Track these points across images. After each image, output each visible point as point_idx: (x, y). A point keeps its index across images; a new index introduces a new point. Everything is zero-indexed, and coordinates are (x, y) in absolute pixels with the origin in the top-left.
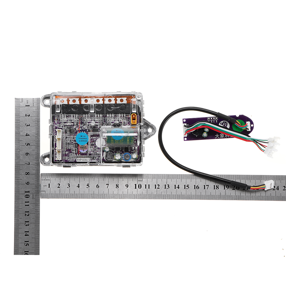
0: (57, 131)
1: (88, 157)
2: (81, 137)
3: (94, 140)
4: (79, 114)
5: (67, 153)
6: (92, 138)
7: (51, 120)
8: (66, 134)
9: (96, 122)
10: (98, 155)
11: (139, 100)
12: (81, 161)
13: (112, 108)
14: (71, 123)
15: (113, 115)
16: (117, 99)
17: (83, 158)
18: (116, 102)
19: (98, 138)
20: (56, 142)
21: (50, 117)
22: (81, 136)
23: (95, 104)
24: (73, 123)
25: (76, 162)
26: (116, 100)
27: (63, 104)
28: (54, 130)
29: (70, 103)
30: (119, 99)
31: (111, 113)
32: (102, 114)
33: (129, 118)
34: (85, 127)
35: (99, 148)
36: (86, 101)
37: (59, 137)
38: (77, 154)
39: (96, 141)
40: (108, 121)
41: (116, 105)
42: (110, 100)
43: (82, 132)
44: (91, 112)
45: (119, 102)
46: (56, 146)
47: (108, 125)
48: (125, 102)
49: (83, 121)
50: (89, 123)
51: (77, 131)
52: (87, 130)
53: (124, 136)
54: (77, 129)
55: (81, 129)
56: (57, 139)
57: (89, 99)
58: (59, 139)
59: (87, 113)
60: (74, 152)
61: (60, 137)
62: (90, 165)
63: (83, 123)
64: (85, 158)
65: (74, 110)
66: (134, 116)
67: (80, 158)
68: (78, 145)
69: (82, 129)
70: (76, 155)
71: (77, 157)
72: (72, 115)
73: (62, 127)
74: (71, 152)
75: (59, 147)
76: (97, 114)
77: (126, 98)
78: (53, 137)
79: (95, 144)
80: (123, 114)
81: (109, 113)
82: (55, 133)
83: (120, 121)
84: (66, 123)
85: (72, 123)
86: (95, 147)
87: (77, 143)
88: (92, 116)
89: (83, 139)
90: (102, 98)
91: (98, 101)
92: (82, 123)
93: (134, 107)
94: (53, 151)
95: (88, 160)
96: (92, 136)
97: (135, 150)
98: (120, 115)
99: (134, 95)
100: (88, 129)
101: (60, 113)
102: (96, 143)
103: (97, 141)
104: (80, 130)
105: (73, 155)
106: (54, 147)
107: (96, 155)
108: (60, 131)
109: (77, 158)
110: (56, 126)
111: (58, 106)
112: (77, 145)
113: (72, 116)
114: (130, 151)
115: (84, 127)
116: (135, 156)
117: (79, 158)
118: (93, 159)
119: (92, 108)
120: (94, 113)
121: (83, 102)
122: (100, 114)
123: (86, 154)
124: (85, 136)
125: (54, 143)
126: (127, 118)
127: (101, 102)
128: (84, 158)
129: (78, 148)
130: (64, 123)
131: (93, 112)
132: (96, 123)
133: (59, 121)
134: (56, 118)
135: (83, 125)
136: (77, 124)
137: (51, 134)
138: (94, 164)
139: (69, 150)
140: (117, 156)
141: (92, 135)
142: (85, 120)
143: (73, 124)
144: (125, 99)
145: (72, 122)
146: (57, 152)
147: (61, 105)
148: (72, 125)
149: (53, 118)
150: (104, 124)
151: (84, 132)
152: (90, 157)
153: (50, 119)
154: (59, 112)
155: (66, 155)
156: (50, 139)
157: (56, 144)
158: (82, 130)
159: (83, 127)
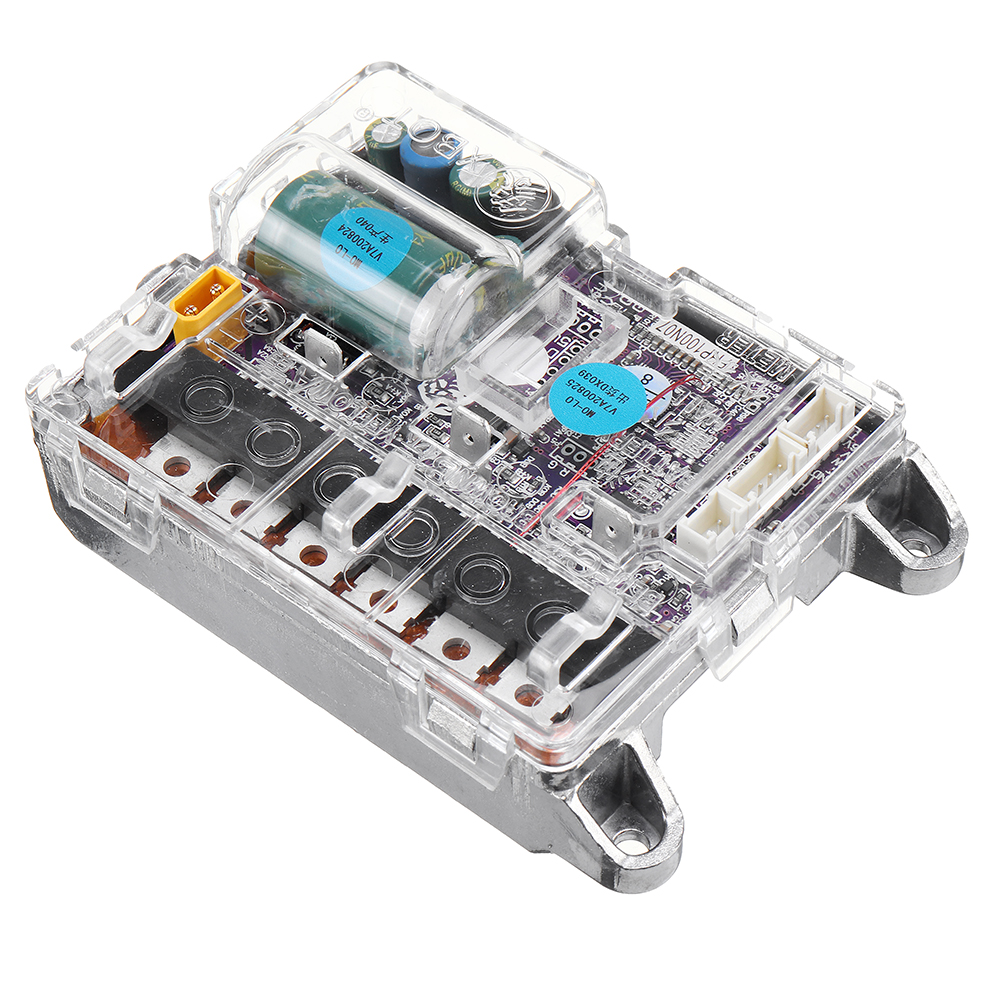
2: (594, 407)
89: (595, 394)
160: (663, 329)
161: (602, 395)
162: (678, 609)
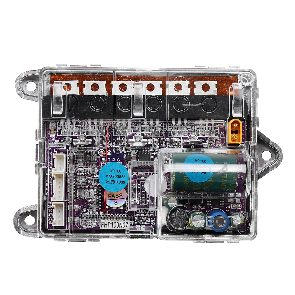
0: (54, 157)
1: (125, 218)
2: (112, 174)
3: (141, 179)
4: (105, 118)
5: (77, 207)
6: (135, 174)
7: (40, 132)
8: (75, 164)
9: (145, 138)
10: (150, 214)
11: (247, 88)
12: (110, 228)
13: (184, 105)
14: (88, 140)
15: (185, 122)
16: (195, 83)
17: (114, 221)
18: (192, 91)
19: (150, 174)
20: (51, 181)
21: (40, 125)
22: (112, 171)
23: (144, 96)
24: (91, 138)
25: (97, 230)
26: (192, 86)
27: (69, 95)
28: (47, 154)
29: (84, 92)
30: (199, 84)
31: (182, 117)
32: (160, 119)
33: (223, 130)
34: (120, 149)
35: (152, 198)
36: (123, 87)
37: (59, 172)
38: (101, 213)
39: (145, 180)
40: (174, 134)
41: (193, 98)
42: (178, 87)
43: (114, 160)
44: (135, 114)
45: (199, 91)
46: (52, 195)
47: (172, 143)
48: (213, 90)
49: (115, 134)
50: (130, 140)
51: (101, 158)
52: (125, 155)
53: (214, 174)
54: (102, 153)
55: (109, 153)
56: (55, 177)
57: (129, 84)
58: (59, 176)
59: (127, 116)
60: (94, 206)
61: (63, 172)
62: (132, 237)
63: (116, 139)
64: (119, 221)
65: (96, 110)
66: (236, 125)
67: (108, 221)
68: (103, 190)
69: (112, 152)
70: (99, 213)
71: (101, 218)
72: (90, 121)
73: (67, 148)
74: (88, 207)
75: (58, 195)
76: (148, 119)
77: (216, 82)
78: (45, 172)
79: (144, 187)
80: (210, 119)
81: (177, 116)
82: (50, 160)
83: (200, 136)
84: (76, 137)
85: (89, 138)
86: (144, 194)
87: (100, 186)
88: (137, 124)
89: (116, 178)
90: (161, 82)
91: (150, 88)
92: (112, 139)
93: (236, 104)
94: (45, 203)
95: (127, 225)
96: (135, 170)
97: (236, 203)
98: (201, 122)
99: (235, 76)
100: (127, 153)
101: (63, 115)
102: (146, 186)
103: (148, 181)
104: (109, 156)
105: (91, 212)
106: (48, 194)
107: (145, 214)
108: (61, 158)
109: (102, 221)
110: (52, 145)
111: (58, 99)
112: (101, 191)
113: (90, 123)
114: (225, 206)
115: (119, 147)
116: (237, 219)
117: (106, 221)
118: (138, 223)
119: (136, 104)
120: (143, 117)
121: (116, 91)
122: (154, 119)
123: (121, 211)
124: (120, 171)
125: (48, 185)
126: (217, 128)
127: (158, 91)
128: (116, 221)
129: (102, 198)
130: (72, 137)
131: (141, 114)
132: (146, 140)
133: (60, 133)
134: (52, 128)
135: (114, 143)
136: (101, 142)
137: (41, 165)
138: (142, 235)
139: (82, 202)
140: (196, 220)
141: (137, 166)
142: (119, 133)
143: (91, 140)
144: (212, 84)
145: (90, 135)
146: (54, 206)
147: (64, 97)
148: (90, 143)
149: (46, 127)
150: (164, 142)
151: (116, 160)
152: (131, 218)
153: (38, 128)
154: (60, 113)
155: (75, 214)
156: (37, 176)
157: (51, 187)
158: (114, 157)
159: (114, 150)
160: (126, 224)
161: (114, 179)
162: (55, 141)
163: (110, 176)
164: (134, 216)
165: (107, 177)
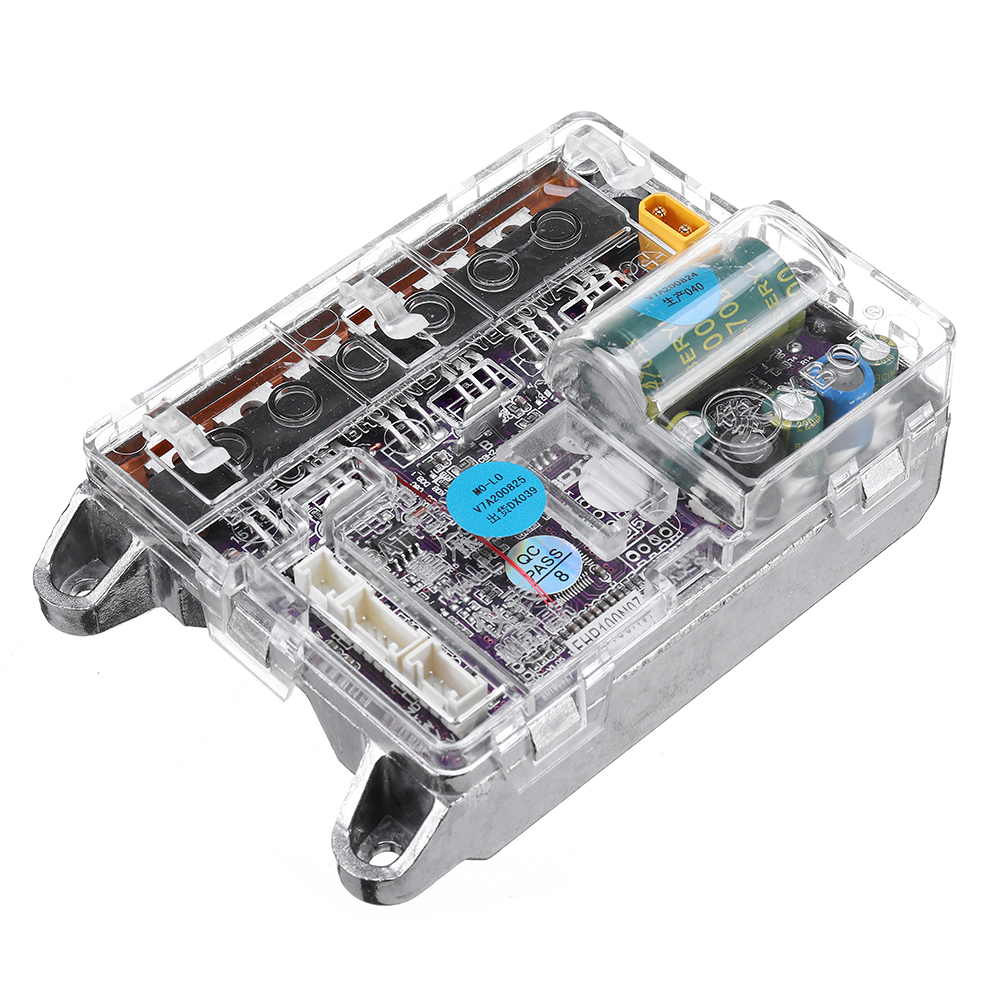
1: (621, 593)
2: (485, 496)
17: (600, 620)
22: (477, 492)
64: (612, 607)
66: (660, 210)
117: (581, 634)
163: (486, 504)
164: (634, 572)
165: (479, 511)
